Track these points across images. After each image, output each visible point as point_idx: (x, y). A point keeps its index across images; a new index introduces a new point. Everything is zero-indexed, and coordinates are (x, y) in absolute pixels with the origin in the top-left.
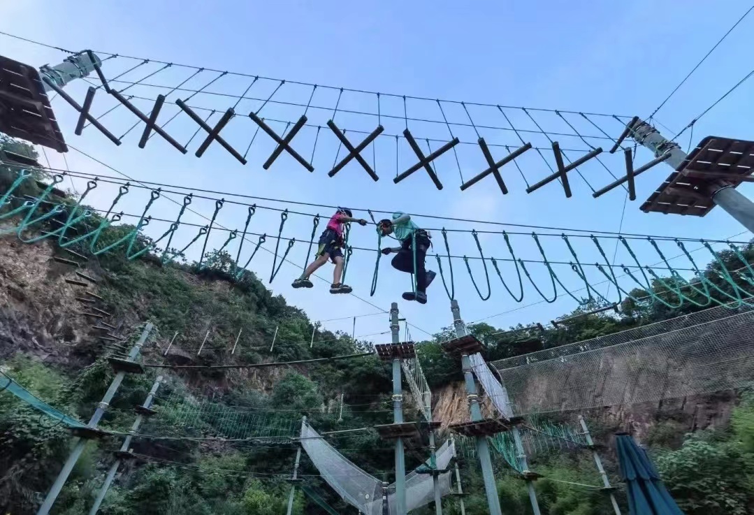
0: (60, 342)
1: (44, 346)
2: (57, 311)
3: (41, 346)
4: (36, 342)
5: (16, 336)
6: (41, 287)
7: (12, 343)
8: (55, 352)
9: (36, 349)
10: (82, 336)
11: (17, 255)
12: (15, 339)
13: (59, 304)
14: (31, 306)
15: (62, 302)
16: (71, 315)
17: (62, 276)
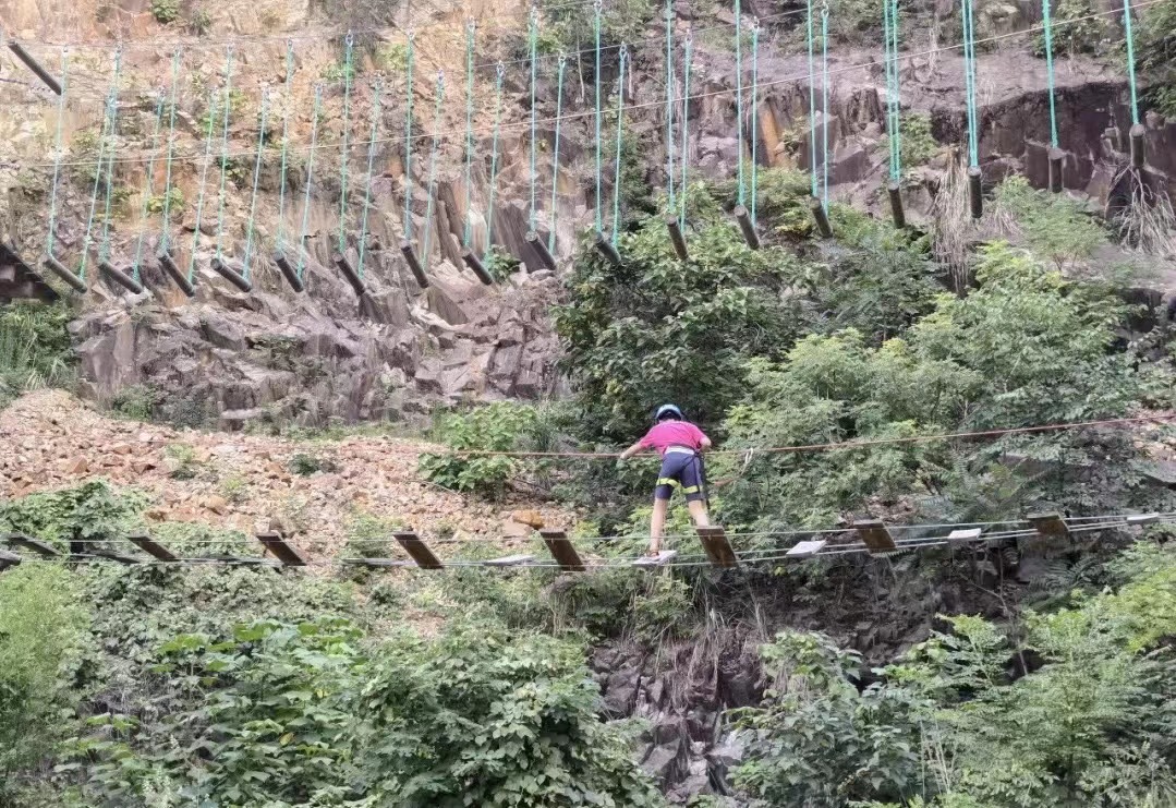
0: (515, 285)
1: (466, 321)
2: (435, 169)
3: (456, 327)
4: (435, 319)
5: (352, 325)
6: (331, 107)
7: (343, 352)
8: (507, 330)
9: (445, 345)
10: (569, 221)
11: (194, 40)
12: (353, 337)
13: (424, 143)
14: (332, 193)
15: (435, 130)
16: (492, 161)
17: (385, 32)
